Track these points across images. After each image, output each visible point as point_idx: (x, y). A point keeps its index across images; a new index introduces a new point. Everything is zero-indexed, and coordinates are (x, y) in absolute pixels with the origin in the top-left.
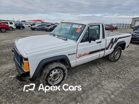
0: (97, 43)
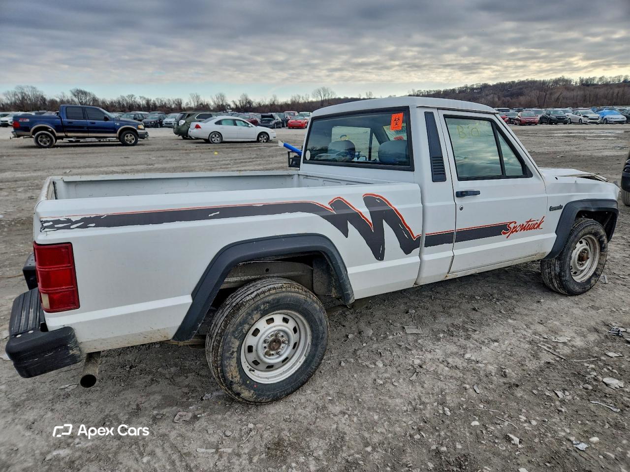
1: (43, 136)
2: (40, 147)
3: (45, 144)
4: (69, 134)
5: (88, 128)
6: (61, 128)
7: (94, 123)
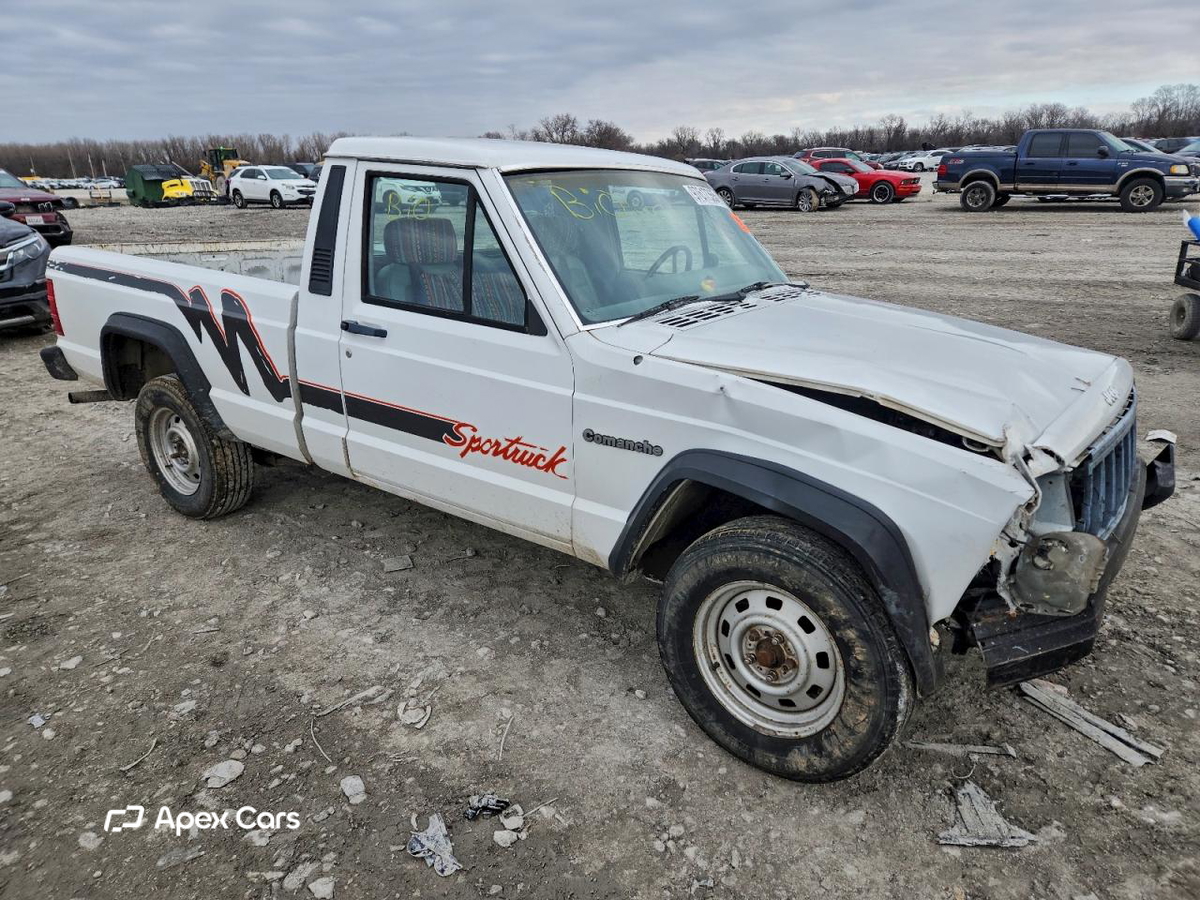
1: (977, 190)
2: (965, 208)
3: (976, 204)
4: (1021, 187)
5: (1059, 173)
6: (1012, 174)
7: (1075, 164)
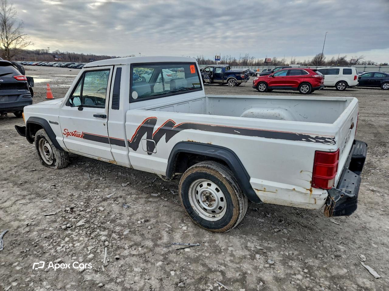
0: (94, 116)
